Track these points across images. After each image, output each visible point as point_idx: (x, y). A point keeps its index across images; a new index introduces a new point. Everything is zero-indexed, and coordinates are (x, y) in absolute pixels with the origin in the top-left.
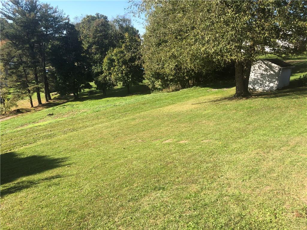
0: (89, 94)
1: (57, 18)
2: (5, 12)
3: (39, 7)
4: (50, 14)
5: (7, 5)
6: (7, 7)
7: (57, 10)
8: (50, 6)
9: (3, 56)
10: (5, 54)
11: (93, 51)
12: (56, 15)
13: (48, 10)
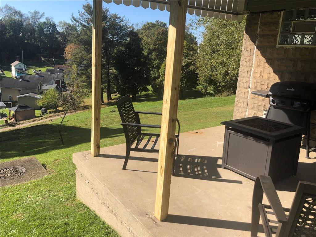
0: (145, 97)
1: (123, 26)
2: (81, 21)
3: (109, 17)
4: (117, 23)
5: (83, 15)
6: (83, 17)
7: (124, 19)
8: (118, 16)
9: (77, 59)
10: (79, 57)
11: (152, 57)
12: (122, 24)
13: (116, 19)
